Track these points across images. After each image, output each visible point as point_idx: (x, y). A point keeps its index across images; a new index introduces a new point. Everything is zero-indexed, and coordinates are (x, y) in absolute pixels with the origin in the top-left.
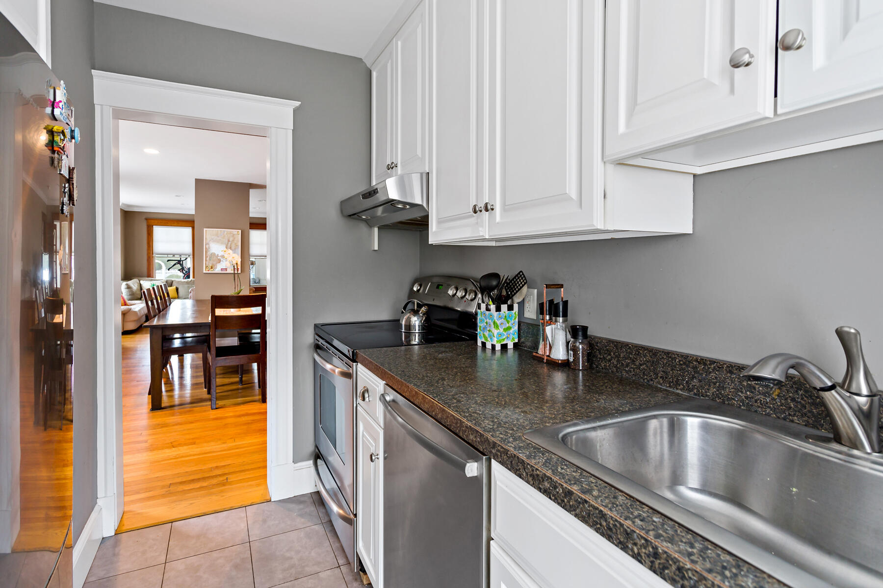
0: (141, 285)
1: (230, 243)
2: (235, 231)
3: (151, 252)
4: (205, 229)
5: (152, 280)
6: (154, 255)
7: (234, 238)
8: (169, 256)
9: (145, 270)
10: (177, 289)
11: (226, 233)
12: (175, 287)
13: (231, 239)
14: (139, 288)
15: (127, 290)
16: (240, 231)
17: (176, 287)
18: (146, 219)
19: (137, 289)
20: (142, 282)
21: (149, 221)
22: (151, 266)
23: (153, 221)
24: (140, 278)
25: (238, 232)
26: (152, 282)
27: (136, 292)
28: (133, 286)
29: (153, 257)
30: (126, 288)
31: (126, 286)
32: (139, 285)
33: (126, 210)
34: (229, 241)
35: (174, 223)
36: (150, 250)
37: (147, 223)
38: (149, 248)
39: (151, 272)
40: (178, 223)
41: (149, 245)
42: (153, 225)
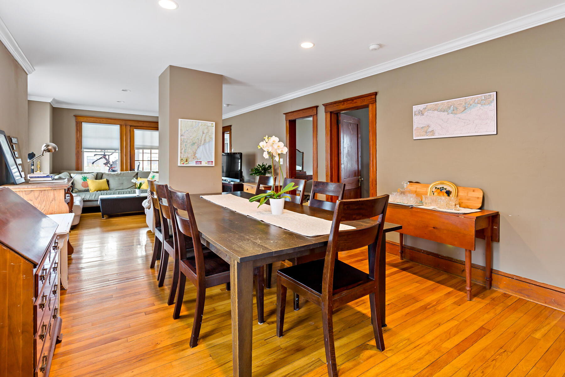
0: (72, 177)
1: (204, 135)
2: (209, 123)
3: (80, 147)
4: (180, 120)
5: (82, 173)
7: (209, 130)
8: (97, 150)
9: (74, 165)
10: (108, 181)
11: (200, 124)
12: (105, 179)
13: (206, 131)
16: (214, 123)
17: (107, 180)
18: (75, 116)
20: (72, 175)
21: (79, 118)
22: (80, 160)
23: (82, 118)
24: (70, 172)
25: (212, 124)
26: (83, 175)
29: (81, 151)
32: (70, 178)
33: (55, 106)
34: (203, 133)
35: (103, 121)
36: (79, 145)
37: (76, 119)
38: (78, 143)
39: (80, 165)
40: (107, 121)
41: (78, 141)
42: (82, 122)
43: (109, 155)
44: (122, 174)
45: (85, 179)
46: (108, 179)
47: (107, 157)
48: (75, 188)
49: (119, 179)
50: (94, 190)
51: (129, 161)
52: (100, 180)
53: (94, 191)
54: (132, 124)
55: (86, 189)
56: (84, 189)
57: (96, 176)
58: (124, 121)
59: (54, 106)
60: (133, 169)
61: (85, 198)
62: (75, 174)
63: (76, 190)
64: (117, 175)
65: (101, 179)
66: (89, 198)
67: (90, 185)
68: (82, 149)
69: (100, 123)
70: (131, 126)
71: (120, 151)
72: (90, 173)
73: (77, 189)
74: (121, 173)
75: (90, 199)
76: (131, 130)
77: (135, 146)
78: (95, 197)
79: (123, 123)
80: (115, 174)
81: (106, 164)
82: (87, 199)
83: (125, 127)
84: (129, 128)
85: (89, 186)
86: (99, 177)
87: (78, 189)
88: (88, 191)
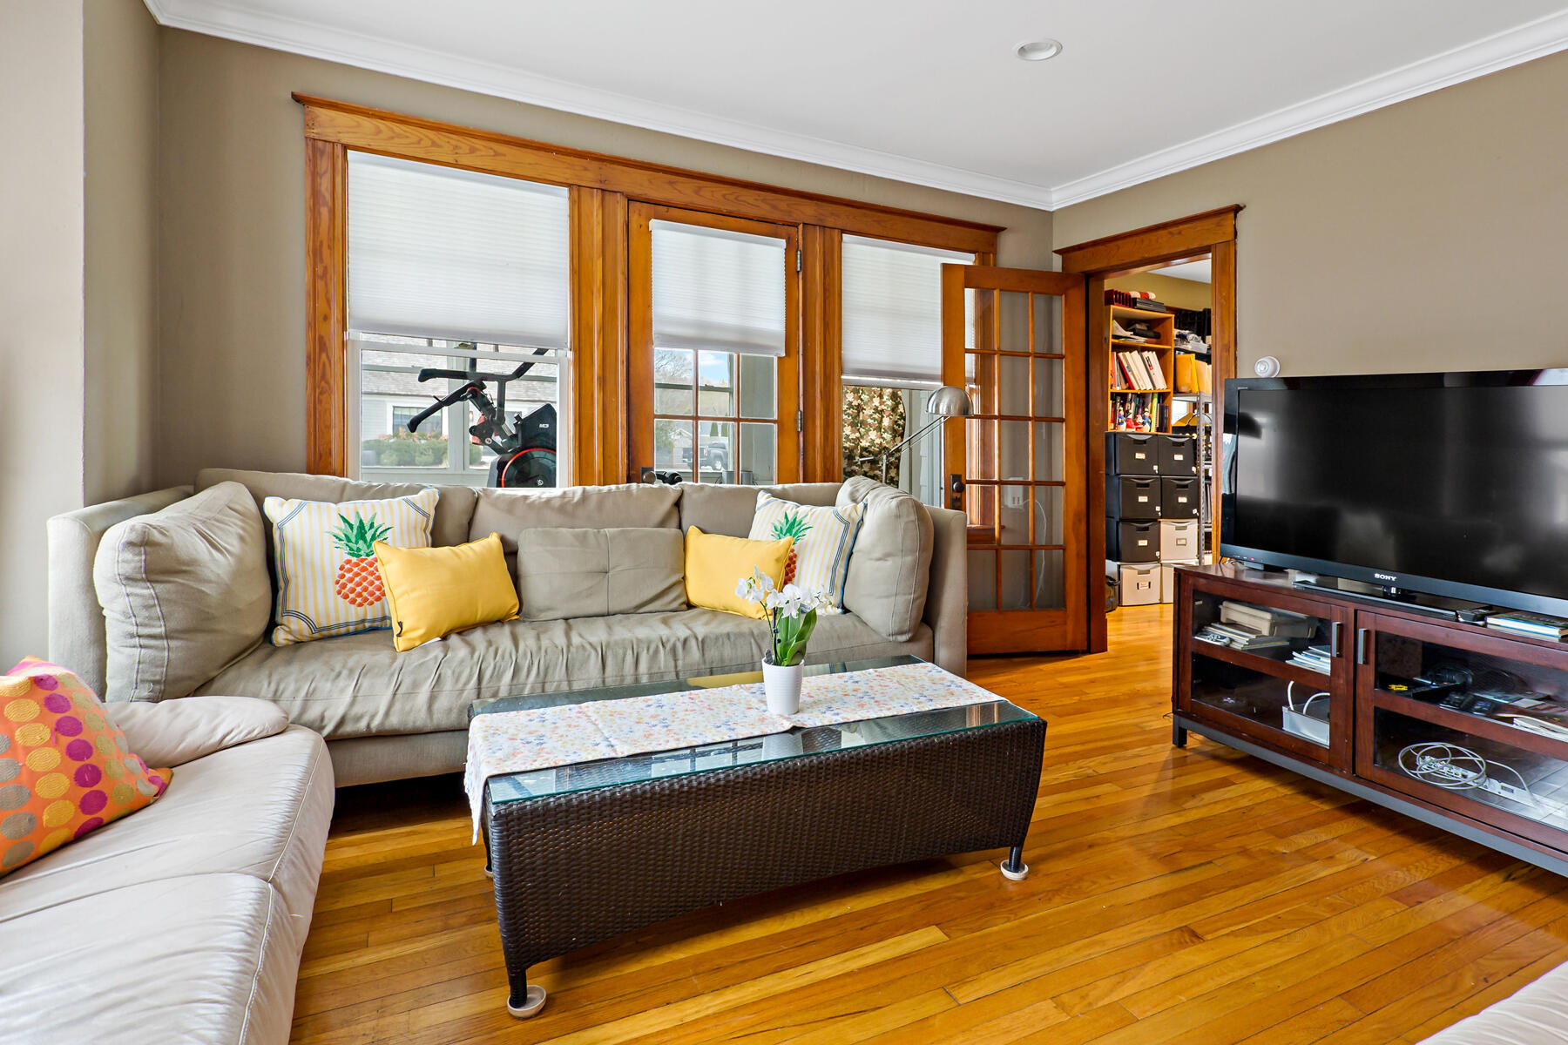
0: (267, 526)
3: (336, 316)
5: (340, 496)
6: (352, 333)
9: (294, 434)
10: (510, 553)
12: (494, 539)
14: (256, 557)
15: (146, 591)
17: (503, 540)
18: (301, 101)
19: (239, 572)
20: (273, 506)
21: (324, 114)
22: (336, 397)
23: (344, 121)
26: (348, 508)
27: (228, 592)
28: (201, 549)
29: (344, 344)
30: (129, 579)
31: (133, 561)
32: (258, 527)
35: (473, 150)
36: (328, 301)
37: (308, 124)
38: (320, 284)
39: (335, 433)
40: (497, 154)
41: (320, 270)
42: (345, 147)
43: (502, 380)
44: (593, 502)
45: (362, 534)
46: (511, 536)
47: (491, 390)
48: (291, 607)
49: (583, 539)
50: (421, 631)
51: (622, 417)
52: (464, 547)
53: (426, 637)
54: (637, 191)
55: (371, 612)
56: (350, 613)
57: (432, 513)
58: (595, 164)
59: (162, 21)
60: (645, 470)
61: (357, 710)
62: (295, 502)
63: (295, 624)
64: (565, 509)
65: (468, 541)
66: (387, 714)
67: (396, 592)
68: (344, 328)
69: (456, 165)
70: (631, 199)
71: (570, 355)
72: (395, 492)
73: (306, 619)
74: (585, 495)
75: (394, 721)
76: (634, 226)
77: (656, 328)
78: (432, 699)
79: (589, 174)
80: (549, 501)
81: (481, 432)
82: (375, 724)
83: (596, 202)
84: (619, 207)
85: (386, 588)
86: (452, 526)
87: (312, 616)
88: (377, 629)
